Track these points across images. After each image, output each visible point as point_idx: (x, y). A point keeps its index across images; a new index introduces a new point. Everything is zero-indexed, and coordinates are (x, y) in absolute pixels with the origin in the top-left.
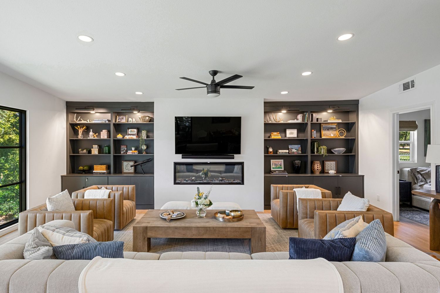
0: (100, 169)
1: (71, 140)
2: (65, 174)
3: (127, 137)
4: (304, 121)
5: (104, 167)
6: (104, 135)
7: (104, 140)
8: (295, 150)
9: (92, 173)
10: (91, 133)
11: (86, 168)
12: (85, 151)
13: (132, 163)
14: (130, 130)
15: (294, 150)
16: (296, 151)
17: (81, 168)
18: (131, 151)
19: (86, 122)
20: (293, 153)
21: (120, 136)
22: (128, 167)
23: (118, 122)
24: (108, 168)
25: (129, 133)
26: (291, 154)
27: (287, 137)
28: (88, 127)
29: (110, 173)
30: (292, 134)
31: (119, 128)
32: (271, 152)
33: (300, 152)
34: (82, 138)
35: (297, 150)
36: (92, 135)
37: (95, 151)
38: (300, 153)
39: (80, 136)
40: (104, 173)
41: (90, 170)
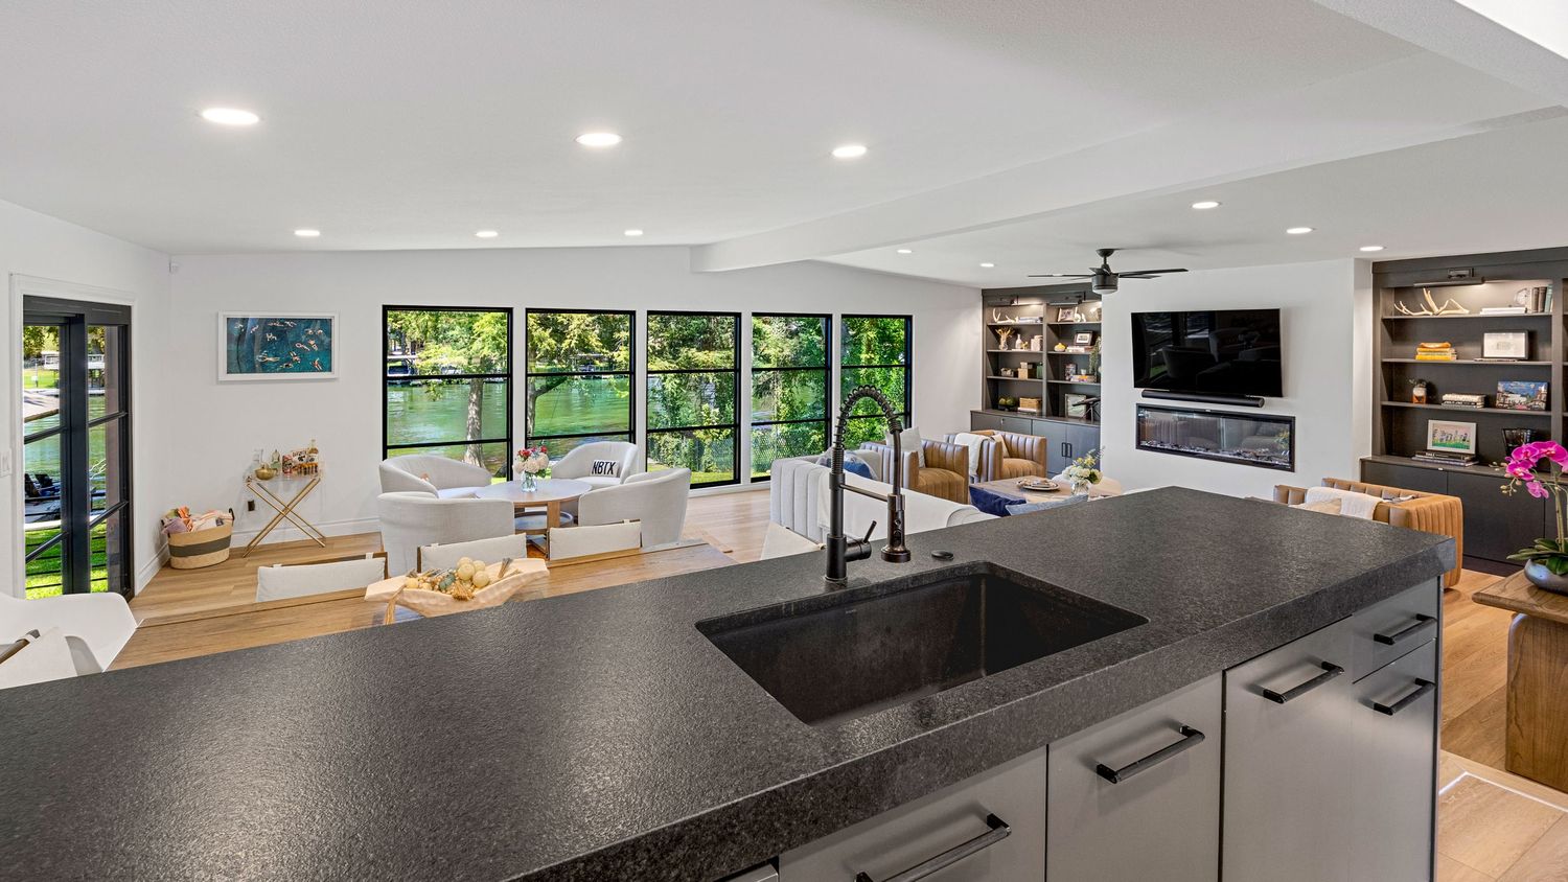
0: (1028, 405)
1: (988, 353)
2: (979, 408)
3: (1071, 350)
4: (1539, 309)
5: (1034, 402)
6: (1035, 345)
7: (1036, 354)
8: (1522, 396)
9: (1017, 411)
10: (1019, 341)
11: (1009, 401)
12: (1009, 372)
13: (1082, 399)
14: (1079, 335)
15: (1516, 398)
16: (1524, 400)
17: (1002, 401)
18: (1078, 377)
19: (1013, 322)
20: (1513, 405)
21: (1059, 348)
22: (1074, 406)
23: (1062, 320)
24: (1040, 405)
25: (1078, 341)
26: (1503, 408)
27: (1485, 355)
28: (1016, 331)
29: (1041, 415)
30: (1506, 347)
31: (1063, 332)
32: (1419, 398)
33: (1543, 406)
34: (1005, 350)
35: (1531, 398)
36: (1019, 346)
37: (1023, 374)
38: (1540, 410)
39: (1003, 347)
40: (1033, 414)
41: (1013, 407)
